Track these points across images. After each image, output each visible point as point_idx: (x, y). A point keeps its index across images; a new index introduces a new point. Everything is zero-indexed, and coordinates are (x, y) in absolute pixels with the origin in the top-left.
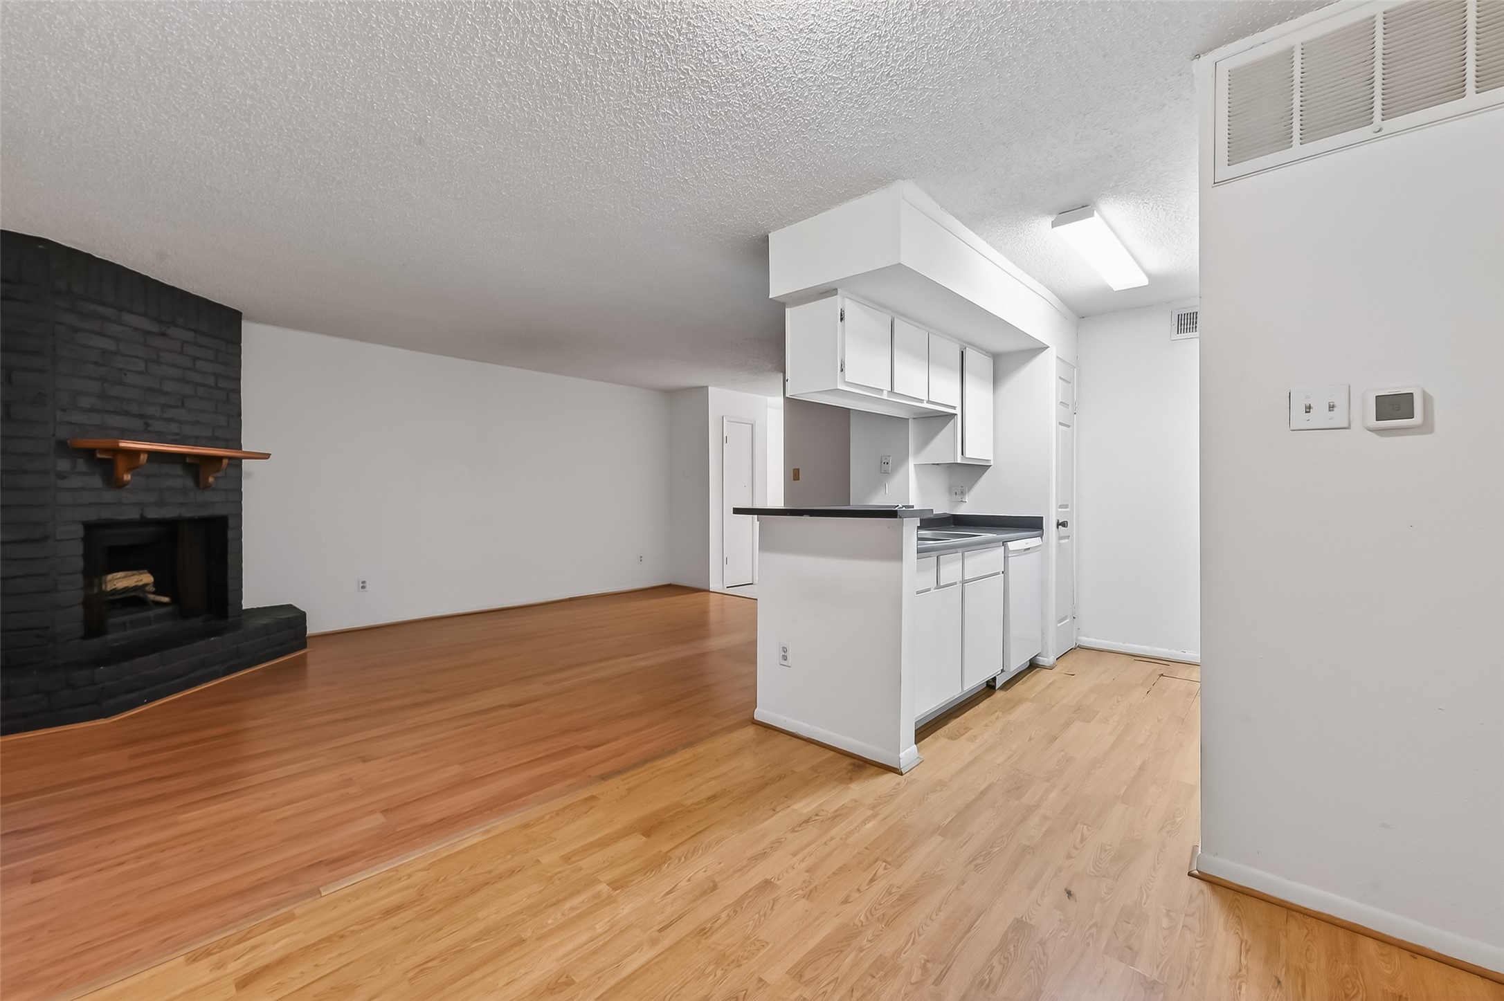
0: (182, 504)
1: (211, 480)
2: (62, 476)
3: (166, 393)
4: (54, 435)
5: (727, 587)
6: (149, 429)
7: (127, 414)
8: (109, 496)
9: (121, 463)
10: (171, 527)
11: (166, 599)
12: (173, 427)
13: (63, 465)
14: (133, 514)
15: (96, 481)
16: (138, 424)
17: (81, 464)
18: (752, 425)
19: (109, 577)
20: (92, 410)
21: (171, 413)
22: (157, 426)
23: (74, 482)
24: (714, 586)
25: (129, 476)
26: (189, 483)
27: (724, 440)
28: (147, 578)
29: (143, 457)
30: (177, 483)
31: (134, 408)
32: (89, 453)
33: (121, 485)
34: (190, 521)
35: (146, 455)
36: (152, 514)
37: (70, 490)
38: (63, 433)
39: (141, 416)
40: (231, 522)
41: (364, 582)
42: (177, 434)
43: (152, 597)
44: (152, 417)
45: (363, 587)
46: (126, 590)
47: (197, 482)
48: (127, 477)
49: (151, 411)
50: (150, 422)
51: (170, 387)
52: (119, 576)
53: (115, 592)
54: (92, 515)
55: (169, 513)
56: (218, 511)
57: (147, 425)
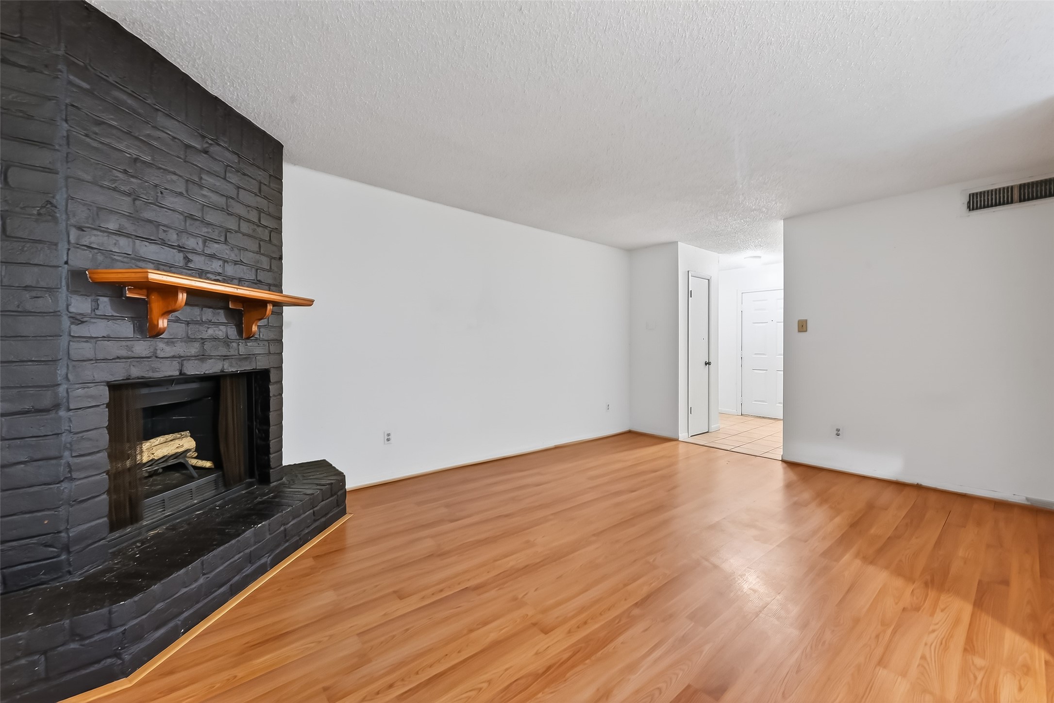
0: (225, 358)
1: (254, 328)
2: (78, 320)
3: (209, 224)
4: (66, 263)
5: (691, 436)
6: (191, 265)
7: (164, 243)
8: (142, 347)
9: (156, 304)
10: (215, 381)
11: (208, 464)
12: (216, 266)
13: (81, 305)
14: (170, 370)
15: (126, 328)
16: (178, 258)
17: (105, 304)
18: (709, 280)
19: (146, 445)
20: (120, 233)
21: (214, 248)
22: (198, 262)
23: (99, 328)
24: (683, 436)
25: (166, 321)
26: (232, 332)
27: (690, 294)
28: (186, 443)
29: (182, 297)
30: (220, 332)
31: (173, 237)
32: (116, 289)
33: (156, 333)
34: (234, 376)
35: (185, 295)
36: (193, 369)
37: (88, 339)
38: (80, 259)
39: (180, 248)
40: (273, 377)
41: (389, 435)
42: (219, 274)
43: (194, 462)
44: (194, 252)
45: (388, 440)
46: (166, 458)
47: (240, 332)
48: (163, 323)
49: (191, 243)
50: (190, 256)
51: (212, 217)
52: (157, 443)
53: (152, 462)
54: (118, 373)
55: (211, 367)
56: (261, 364)
57: (188, 260)
